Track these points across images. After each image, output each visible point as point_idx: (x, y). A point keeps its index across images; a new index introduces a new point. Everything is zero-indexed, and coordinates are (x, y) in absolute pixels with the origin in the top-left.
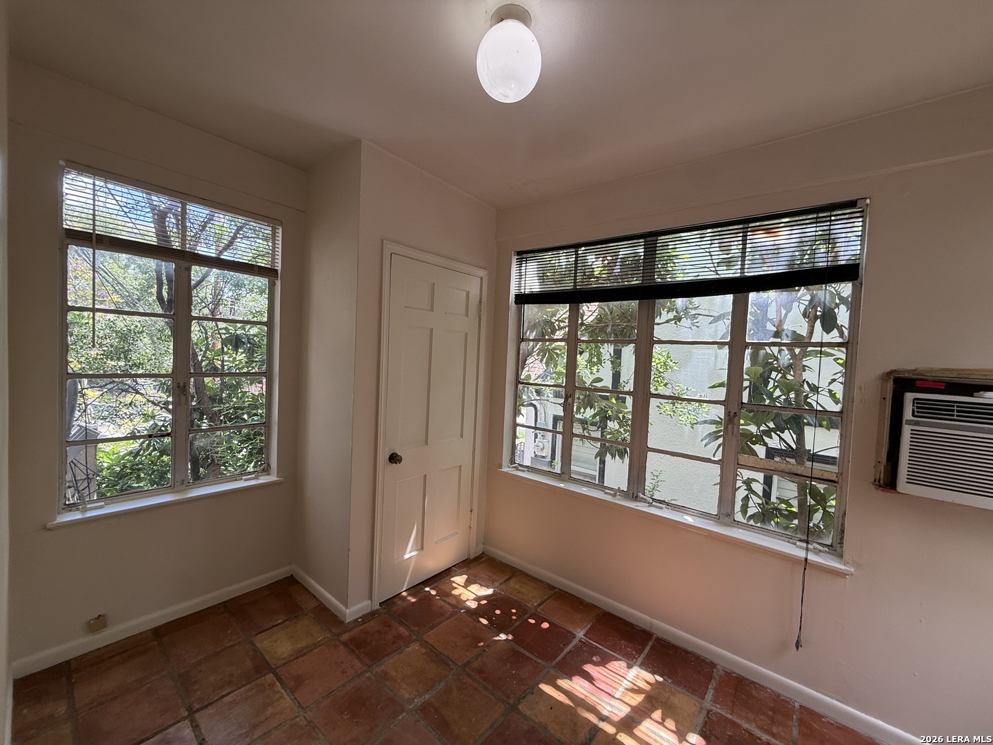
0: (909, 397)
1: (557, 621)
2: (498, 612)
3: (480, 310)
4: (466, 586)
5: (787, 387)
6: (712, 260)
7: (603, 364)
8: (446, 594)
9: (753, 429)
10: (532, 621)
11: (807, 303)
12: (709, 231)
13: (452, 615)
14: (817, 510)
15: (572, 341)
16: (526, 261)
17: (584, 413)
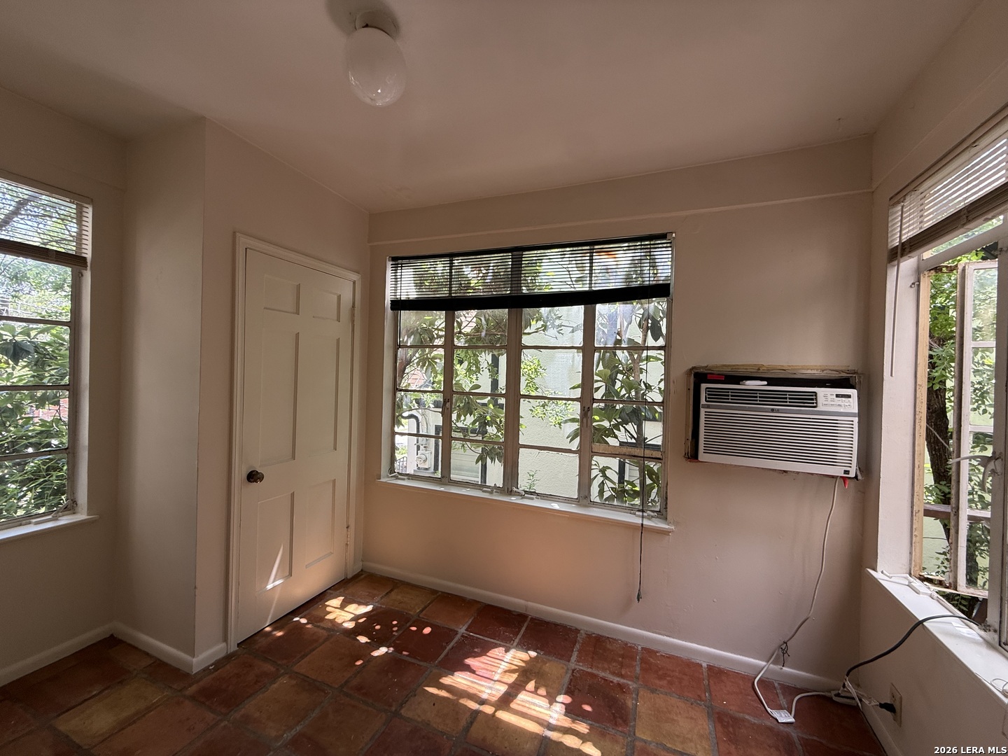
0: (704, 386)
1: (439, 622)
2: (378, 627)
3: (353, 315)
4: (342, 607)
5: (628, 386)
6: (570, 274)
7: (481, 372)
8: (318, 620)
9: (606, 424)
10: (414, 629)
11: (641, 316)
12: (568, 249)
13: (327, 639)
14: (654, 488)
15: (449, 347)
16: (402, 267)
17: (464, 420)
